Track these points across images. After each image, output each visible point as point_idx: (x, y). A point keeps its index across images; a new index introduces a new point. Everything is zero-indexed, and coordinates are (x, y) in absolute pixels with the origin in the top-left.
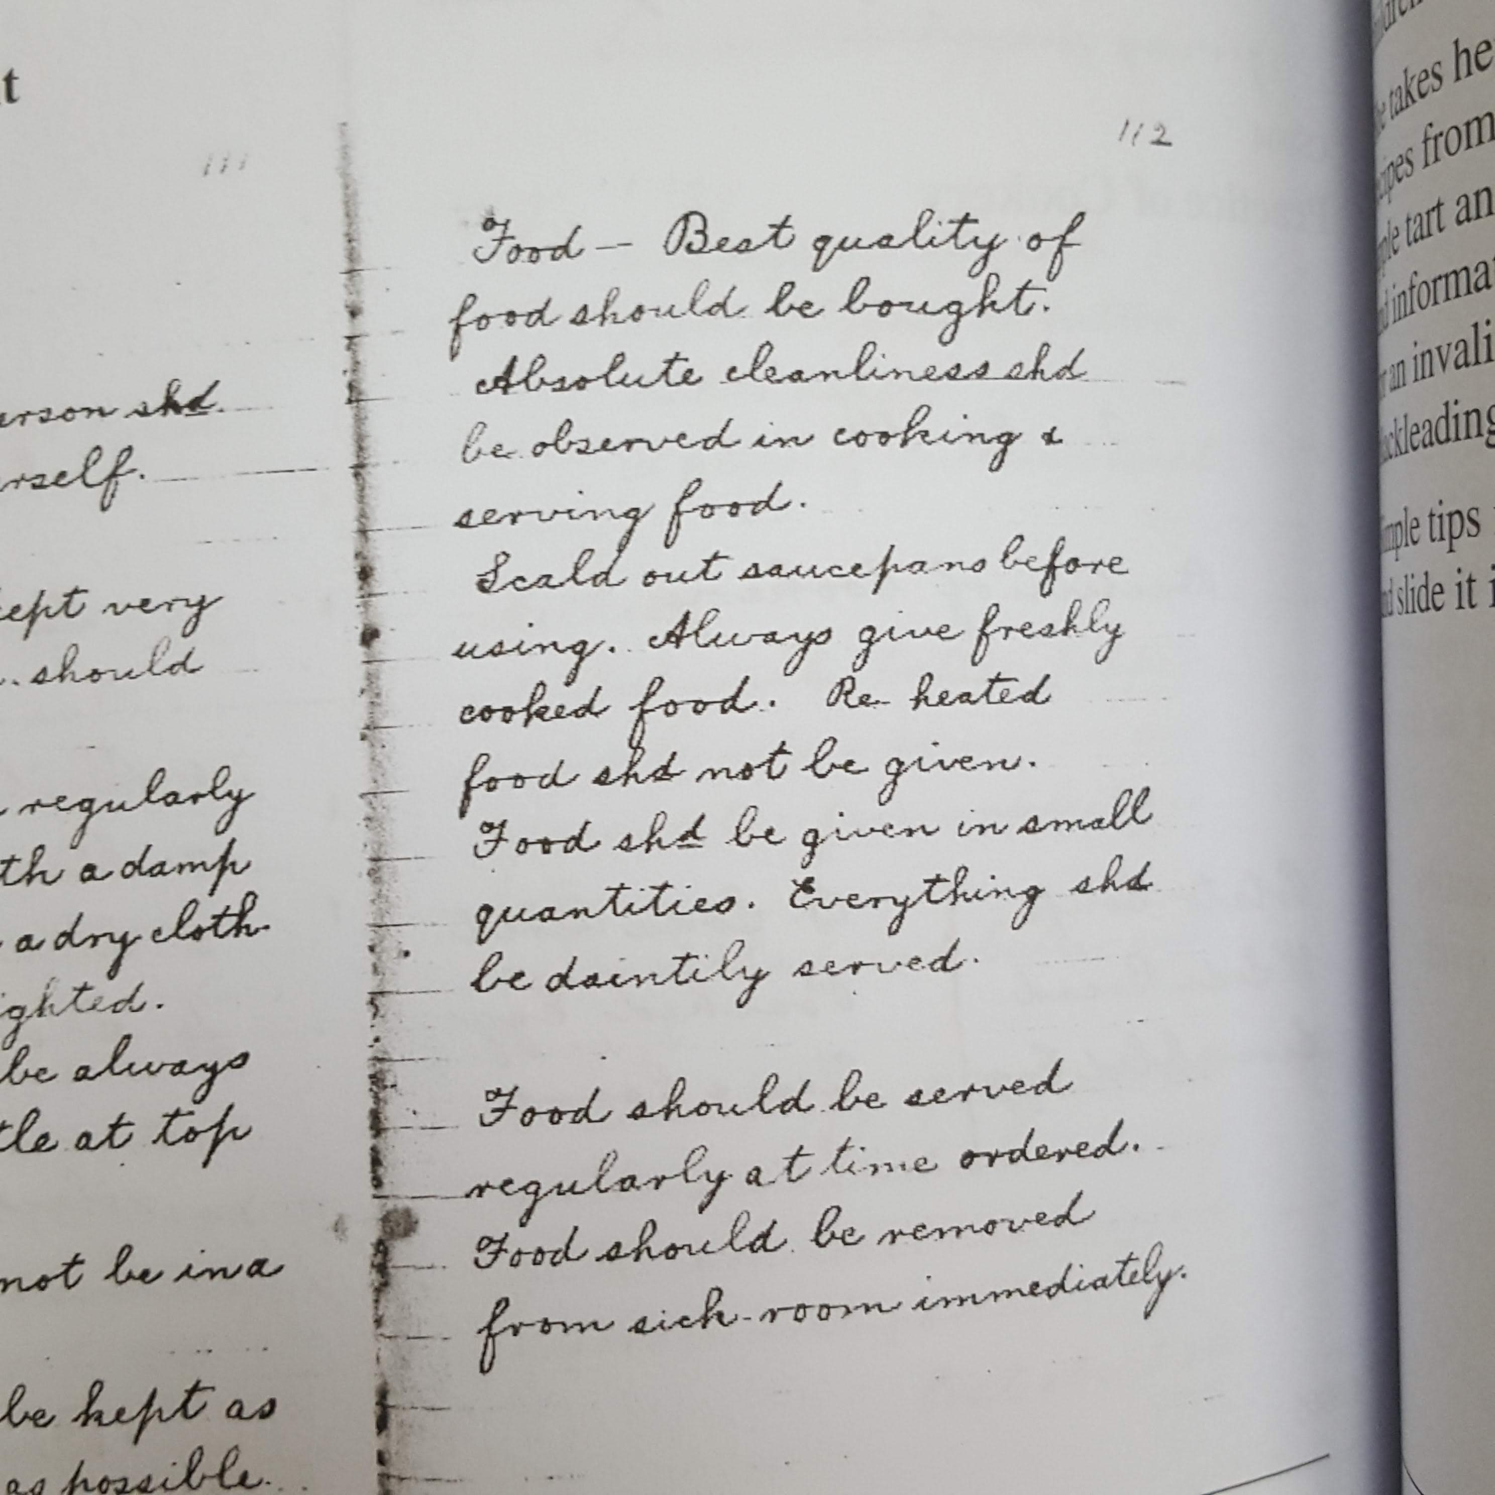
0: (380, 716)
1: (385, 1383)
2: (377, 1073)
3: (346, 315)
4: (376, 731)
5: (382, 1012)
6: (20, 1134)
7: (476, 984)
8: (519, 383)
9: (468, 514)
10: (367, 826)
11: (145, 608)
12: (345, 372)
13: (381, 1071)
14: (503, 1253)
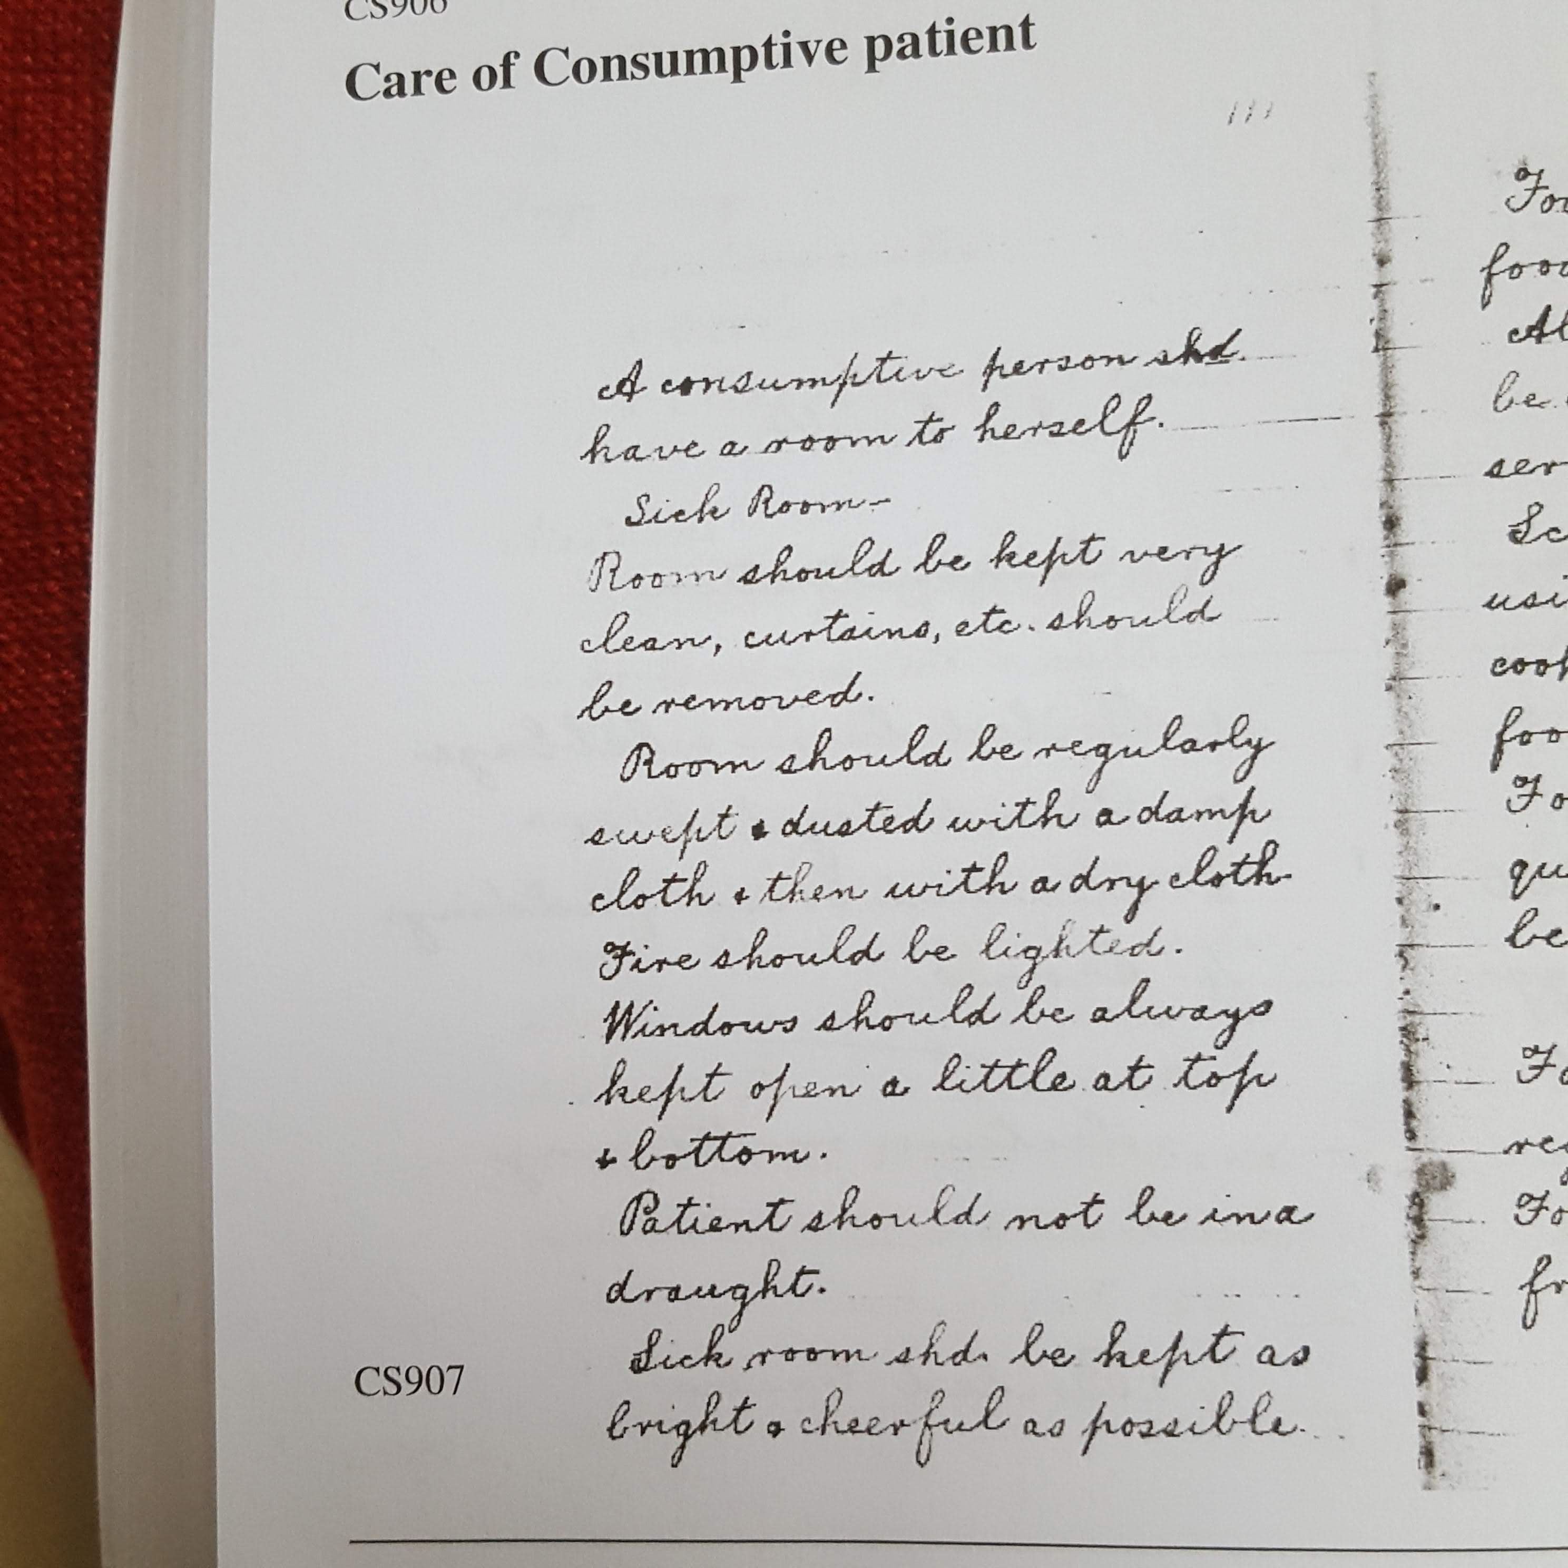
0: (1407, 667)
1: (1425, 1335)
2: (1408, 1025)
3: (1373, 263)
4: (1402, 682)
5: (1412, 965)
6: (1036, 1073)
7: (1511, 940)
8: (1553, 332)
9: (1501, 463)
10: (1393, 778)
11: (1162, 556)
12: (1371, 320)
13: (1412, 1024)
14: (1544, 1211)
